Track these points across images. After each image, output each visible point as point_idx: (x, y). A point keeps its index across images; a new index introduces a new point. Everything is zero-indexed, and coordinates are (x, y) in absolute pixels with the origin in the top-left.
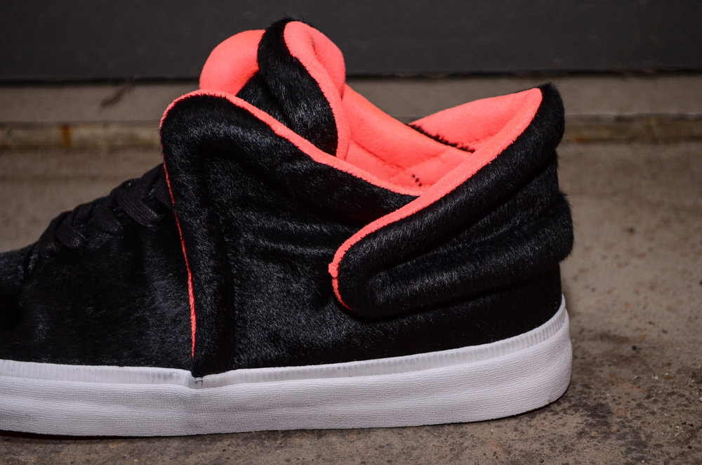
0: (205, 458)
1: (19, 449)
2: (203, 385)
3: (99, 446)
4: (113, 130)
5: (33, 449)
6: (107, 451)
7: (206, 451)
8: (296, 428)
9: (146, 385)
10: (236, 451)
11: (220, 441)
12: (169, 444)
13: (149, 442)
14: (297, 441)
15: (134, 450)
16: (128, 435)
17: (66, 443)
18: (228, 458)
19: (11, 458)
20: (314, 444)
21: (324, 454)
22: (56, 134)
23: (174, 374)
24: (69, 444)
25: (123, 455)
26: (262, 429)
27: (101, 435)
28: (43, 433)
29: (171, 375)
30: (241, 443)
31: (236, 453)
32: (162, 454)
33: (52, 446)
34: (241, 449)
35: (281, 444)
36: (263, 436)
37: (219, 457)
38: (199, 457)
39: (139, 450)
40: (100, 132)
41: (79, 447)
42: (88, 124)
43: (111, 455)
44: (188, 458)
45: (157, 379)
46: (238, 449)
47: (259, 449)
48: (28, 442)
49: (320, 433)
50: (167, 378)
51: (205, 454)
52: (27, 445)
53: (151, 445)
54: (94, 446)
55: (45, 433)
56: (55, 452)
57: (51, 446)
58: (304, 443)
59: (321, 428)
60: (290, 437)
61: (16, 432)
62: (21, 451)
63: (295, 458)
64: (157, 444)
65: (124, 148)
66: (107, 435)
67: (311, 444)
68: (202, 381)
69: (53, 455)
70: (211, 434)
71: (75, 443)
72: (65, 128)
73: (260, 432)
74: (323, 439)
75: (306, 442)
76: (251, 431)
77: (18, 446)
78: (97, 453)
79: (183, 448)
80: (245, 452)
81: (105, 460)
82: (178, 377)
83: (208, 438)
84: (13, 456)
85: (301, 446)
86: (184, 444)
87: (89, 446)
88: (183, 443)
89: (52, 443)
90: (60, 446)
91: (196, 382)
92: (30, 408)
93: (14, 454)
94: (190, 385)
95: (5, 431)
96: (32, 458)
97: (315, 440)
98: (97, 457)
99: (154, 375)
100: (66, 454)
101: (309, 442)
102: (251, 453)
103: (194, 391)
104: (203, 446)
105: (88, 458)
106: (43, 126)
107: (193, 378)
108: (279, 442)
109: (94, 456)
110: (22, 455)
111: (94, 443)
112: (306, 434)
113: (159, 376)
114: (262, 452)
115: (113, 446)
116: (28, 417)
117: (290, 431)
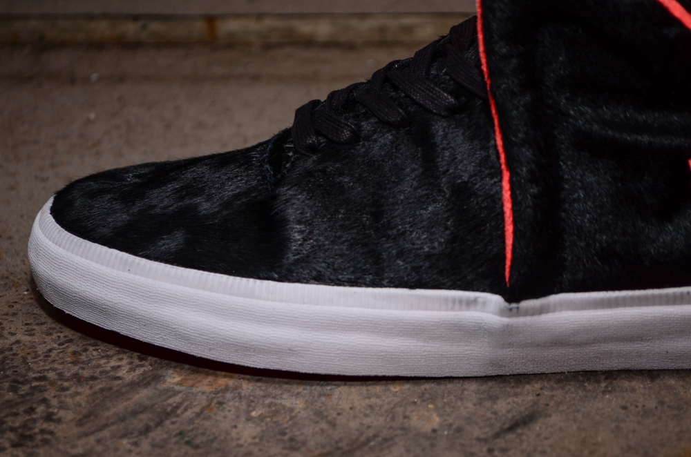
0: (518, 404)
1: (279, 392)
2: (518, 313)
3: (378, 389)
4: (268, 23)
5: (296, 391)
6: (391, 395)
7: (516, 395)
8: (619, 368)
9: (443, 313)
10: (553, 396)
11: (528, 383)
12: (465, 386)
13: (438, 384)
14: (626, 384)
15: (423, 394)
16: (413, 375)
17: (335, 385)
18: (547, 405)
19: (272, 403)
20: (650, 388)
21: (667, 400)
22: (199, 27)
23: (480, 300)
24: (339, 386)
25: (412, 399)
26: (577, 369)
27: (380, 374)
28: (307, 372)
29: (475, 301)
30: (555, 386)
31: (555, 398)
32: (461, 399)
33: (318, 388)
34: (559, 393)
35: (606, 387)
36: (581, 378)
37: (535, 403)
38: (509, 403)
39: (430, 394)
40: (253, 25)
41: (353, 389)
42: (237, 16)
43: (397, 400)
44: (495, 403)
45: (457, 305)
46: (555, 393)
47: (581, 393)
48: (287, 383)
49: (652, 374)
50: (470, 303)
51: (516, 400)
52: (285, 386)
53: (442, 387)
54: (370, 388)
55: (311, 372)
56: (324, 395)
57: (316, 389)
58: (637, 387)
59: (651, 368)
60: (615, 379)
61: (273, 370)
62: (282, 394)
63: (631, 405)
64: (450, 386)
65: (280, 45)
66: (387, 375)
67: (645, 388)
68: (518, 308)
69: (323, 399)
70: (514, 375)
71: (345, 385)
72: (211, 20)
73: (574, 372)
74: (658, 381)
75: (639, 385)
76: (563, 370)
77: (276, 388)
78: (378, 397)
79: (485, 391)
80: (565, 398)
81: (392, 406)
82: (484, 303)
83: (512, 380)
84: (273, 400)
85: (633, 390)
86: (484, 387)
87: (364, 388)
88: (482, 385)
89: (318, 385)
90: (329, 388)
91: (511, 310)
92: (295, 341)
93: (274, 397)
94: (502, 313)
95: (260, 369)
96: (298, 402)
97: (648, 383)
98: (381, 402)
99: (454, 301)
100: (340, 399)
101: (642, 386)
102: (574, 399)
103: (506, 320)
104: (508, 389)
105: (369, 403)
106: (183, 18)
107: (506, 304)
108: (603, 385)
109: (374, 401)
110: (284, 399)
111: (370, 385)
112: (634, 376)
113: (461, 301)
114: (586, 397)
115: (395, 388)
116: (292, 351)
117: (612, 371)
